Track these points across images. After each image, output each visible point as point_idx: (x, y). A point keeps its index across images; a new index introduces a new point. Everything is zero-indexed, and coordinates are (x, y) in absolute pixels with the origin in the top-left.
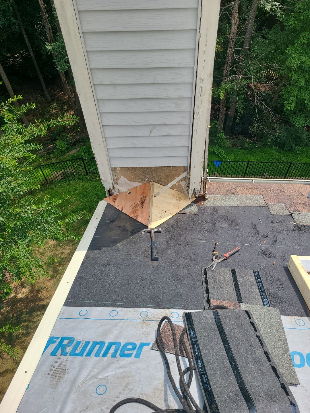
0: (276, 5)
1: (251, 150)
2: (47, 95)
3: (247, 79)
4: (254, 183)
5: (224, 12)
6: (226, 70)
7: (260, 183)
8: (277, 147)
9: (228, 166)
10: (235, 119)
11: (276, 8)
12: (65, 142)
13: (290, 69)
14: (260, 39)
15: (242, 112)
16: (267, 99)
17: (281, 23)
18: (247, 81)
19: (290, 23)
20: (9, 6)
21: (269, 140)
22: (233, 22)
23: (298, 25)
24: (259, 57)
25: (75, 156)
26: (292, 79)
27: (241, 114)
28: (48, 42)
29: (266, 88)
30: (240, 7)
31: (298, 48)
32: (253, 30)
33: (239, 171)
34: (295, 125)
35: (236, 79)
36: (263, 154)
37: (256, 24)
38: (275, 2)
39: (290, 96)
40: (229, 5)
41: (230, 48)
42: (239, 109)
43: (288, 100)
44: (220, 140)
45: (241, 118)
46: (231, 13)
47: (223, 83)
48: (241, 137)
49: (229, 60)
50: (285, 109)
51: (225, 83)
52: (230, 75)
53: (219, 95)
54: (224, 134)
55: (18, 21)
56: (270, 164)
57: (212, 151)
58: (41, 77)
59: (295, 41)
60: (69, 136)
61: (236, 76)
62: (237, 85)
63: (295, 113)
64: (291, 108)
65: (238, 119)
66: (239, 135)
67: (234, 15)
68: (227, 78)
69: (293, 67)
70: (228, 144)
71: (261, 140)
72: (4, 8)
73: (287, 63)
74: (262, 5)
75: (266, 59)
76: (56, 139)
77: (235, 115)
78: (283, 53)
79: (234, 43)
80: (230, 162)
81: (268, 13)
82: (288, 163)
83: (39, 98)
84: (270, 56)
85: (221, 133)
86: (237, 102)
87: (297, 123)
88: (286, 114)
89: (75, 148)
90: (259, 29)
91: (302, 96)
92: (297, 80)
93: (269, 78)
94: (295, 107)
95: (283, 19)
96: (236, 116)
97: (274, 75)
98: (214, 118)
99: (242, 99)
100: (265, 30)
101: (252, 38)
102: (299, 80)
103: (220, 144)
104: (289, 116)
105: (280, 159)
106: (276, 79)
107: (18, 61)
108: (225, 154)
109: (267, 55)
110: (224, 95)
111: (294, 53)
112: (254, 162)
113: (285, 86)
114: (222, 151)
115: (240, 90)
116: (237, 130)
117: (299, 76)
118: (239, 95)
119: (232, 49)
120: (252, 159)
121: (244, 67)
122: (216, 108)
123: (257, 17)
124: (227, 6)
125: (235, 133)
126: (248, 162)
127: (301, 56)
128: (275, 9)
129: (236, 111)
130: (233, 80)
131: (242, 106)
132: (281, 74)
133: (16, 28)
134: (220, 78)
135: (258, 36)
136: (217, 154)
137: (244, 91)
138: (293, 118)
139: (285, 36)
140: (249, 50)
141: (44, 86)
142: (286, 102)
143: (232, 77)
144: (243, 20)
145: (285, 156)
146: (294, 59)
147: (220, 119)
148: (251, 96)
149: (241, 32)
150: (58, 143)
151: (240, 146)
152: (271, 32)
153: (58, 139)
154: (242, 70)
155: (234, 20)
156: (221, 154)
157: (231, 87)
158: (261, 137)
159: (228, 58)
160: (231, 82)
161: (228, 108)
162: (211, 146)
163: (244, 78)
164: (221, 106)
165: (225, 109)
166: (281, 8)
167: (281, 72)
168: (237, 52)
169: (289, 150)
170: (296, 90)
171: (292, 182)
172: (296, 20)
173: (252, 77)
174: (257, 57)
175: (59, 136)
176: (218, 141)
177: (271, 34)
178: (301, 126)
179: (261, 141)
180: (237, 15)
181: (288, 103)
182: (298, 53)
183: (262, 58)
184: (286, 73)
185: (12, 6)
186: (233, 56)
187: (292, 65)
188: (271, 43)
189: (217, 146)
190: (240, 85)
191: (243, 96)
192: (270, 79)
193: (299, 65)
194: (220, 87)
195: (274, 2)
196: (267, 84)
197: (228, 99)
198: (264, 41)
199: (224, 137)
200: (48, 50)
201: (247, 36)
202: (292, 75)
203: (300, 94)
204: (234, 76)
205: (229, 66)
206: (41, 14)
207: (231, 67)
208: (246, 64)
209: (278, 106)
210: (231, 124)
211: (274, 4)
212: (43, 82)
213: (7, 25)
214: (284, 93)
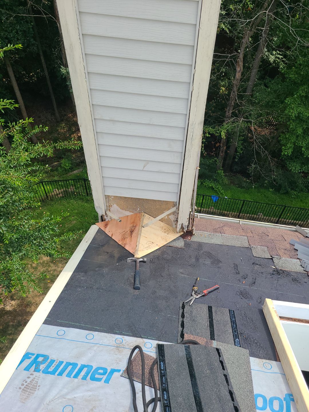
0: (279, 58)
1: (248, 189)
2: (57, 114)
3: (247, 122)
4: (241, 224)
5: (230, 59)
6: (229, 112)
7: (247, 224)
8: (273, 190)
9: (224, 202)
10: (234, 158)
11: (279, 61)
12: (70, 161)
13: (289, 118)
14: (263, 87)
15: (241, 152)
16: (265, 143)
17: (283, 75)
18: (248, 125)
19: (291, 76)
20: (29, 27)
21: (266, 182)
22: (238, 69)
23: (298, 78)
24: (261, 103)
25: (77, 176)
26: (290, 127)
27: (240, 154)
28: (63, 66)
29: (265, 132)
30: (245, 56)
31: (297, 100)
32: (257, 78)
33: (235, 208)
34: (291, 170)
35: (237, 122)
36: (260, 195)
37: (259, 73)
38: (279, 55)
39: (287, 142)
40: (234, 54)
41: (234, 92)
42: (239, 150)
43: (285, 146)
44: (219, 177)
45: (241, 158)
46: (236, 61)
47: (224, 124)
48: (239, 176)
49: (231, 103)
50: (282, 154)
51: (226, 124)
52: (232, 117)
53: (221, 134)
54: (223, 171)
55: (37, 43)
56: (265, 205)
57: (211, 186)
58: (53, 97)
59: (295, 93)
60: (74, 156)
61: (238, 119)
62: (238, 127)
63: (292, 159)
64: (288, 153)
65: (237, 159)
66: (238, 174)
67: (239, 63)
68: (229, 119)
69: (292, 117)
70: (226, 181)
71: (259, 180)
72: (25, 29)
73: (286, 112)
74: (266, 56)
75: (267, 106)
76: (61, 157)
77: (234, 155)
78: (282, 102)
79: (237, 88)
80: (226, 198)
81: (271, 64)
82: (282, 206)
83: (49, 116)
84: (270, 103)
85: (220, 170)
86: (237, 143)
87: (294, 168)
88: (283, 159)
89: (79, 169)
90: (261, 78)
91: (299, 144)
92: (295, 128)
93: (269, 123)
94: (292, 153)
95: (284, 71)
96: (236, 156)
97: (274, 121)
98: (214, 155)
99: (242, 141)
100: (267, 80)
101: (256, 85)
102: (297, 129)
103: (219, 180)
104: (286, 161)
105: (276, 201)
106: (276, 125)
107: (33, 79)
108: (223, 190)
109: (268, 103)
110: (225, 135)
111: (293, 104)
112: (249, 201)
113: (283, 133)
114: (220, 187)
115: (241, 132)
116: (236, 169)
117: (297, 125)
118: (240, 136)
119: (235, 93)
120: (248, 197)
121: (246, 111)
122: (217, 146)
123: (260, 67)
124: (233, 54)
125: (234, 171)
126: (244, 201)
127: (299, 106)
128: (277, 61)
129: (236, 151)
130: (234, 122)
131: (241, 147)
132: (280, 122)
133: (34, 49)
134: (222, 118)
135: (261, 84)
136: (215, 189)
137: (244, 133)
138: (289, 164)
139: (286, 87)
140: (252, 96)
141: (55, 106)
142: (283, 147)
143: (234, 119)
144: (247, 68)
145: (280, 199)
146: (293, 109)
147: (220, 156)
148: (251, 138)
149: (245, 79)
150: (63, 161)
151: (238, 184)
152: (273, 82)
153: (63, 158)
154: (243, 114)
155: (239, 67)
156: (218, 190)
157: (232, 128)
158: (258, 178)
159: (231, 101)
160: (232, 123)
161: (228, 148)
162: (210, 181)
163: (244, 121)
164: (222, 145)
165: (225, 148)
166: (283, 61)
167: (280, 120)
168: (240, 97)
169: (284, 193)
170: (293, 138)
171: (277, 227)
172: (297, 74)
173: (252, 121)
174: (259, 103)
175: (65, 155)
176: (217, 177)
177: (273, 84)
178: (297, 172)
179: (258, 182)
180: (241, 64)
181: (285, 148)
182: (297, 104)
183: (263, 104)
184: (285, 121)
185: (33, 28)
186: (236, 100)
187: (290, 114)
188: (272, 92)
189: (215, 182)
190: (241, 127)
191: (243, 138)
192: (269, 125)
193: (297, 115)
194: (222, 127)
195: (277, 55)
196: (267, 128)
197: (229, 139)
198: (266, 90)
199: (223, 174)
200: (63, 74)
201: (250, 83)
202: (290, 123)
203: (297, 141)
204: (235, 119)
205: (232, 108)
206: (59, 40)
207: (233, 109)
208: (248, 109)
209: (276, 151)
210: (230, 163)
211: (278, 57)
212: (55, 102)
213: (26, 45)
214: (282, 139)
